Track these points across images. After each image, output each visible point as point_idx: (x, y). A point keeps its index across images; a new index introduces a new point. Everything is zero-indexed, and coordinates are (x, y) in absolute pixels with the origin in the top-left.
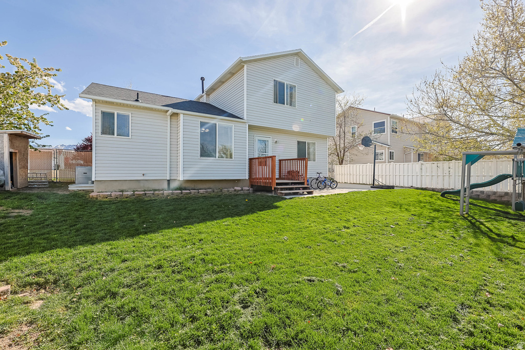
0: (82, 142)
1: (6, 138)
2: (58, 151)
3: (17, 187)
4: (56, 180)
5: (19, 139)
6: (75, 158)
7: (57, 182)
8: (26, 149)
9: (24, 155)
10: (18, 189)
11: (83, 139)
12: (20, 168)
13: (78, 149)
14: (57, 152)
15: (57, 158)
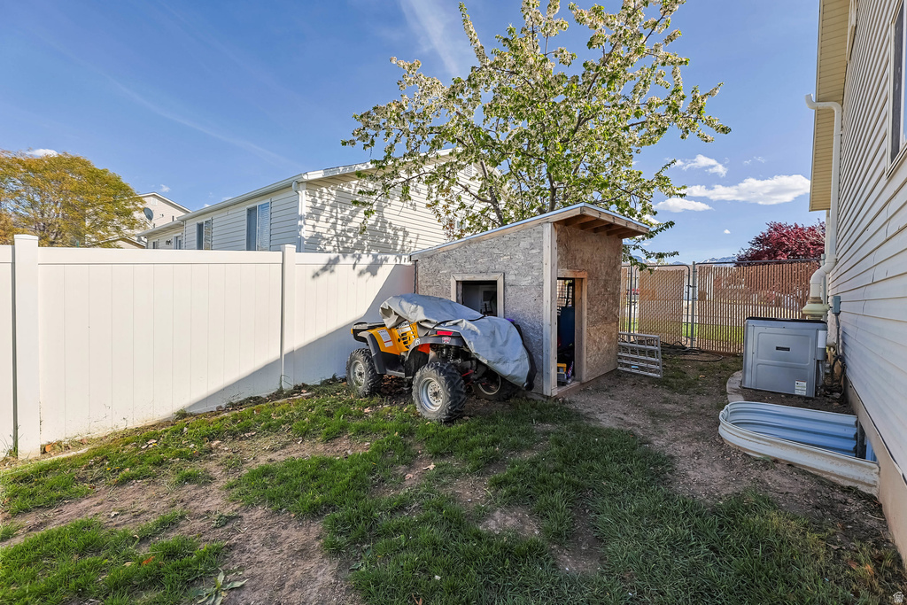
0: (749, 246)
1: (548, 236)
2: (697, 267)
3: (580, 380)
4: (692, 343)
5: (593, 238)
6: (733, 280)
7: (692, 351)
8: (615, 267)
9: (605, 286)
10: (582, 384)
11: (752, 239)
12: (593, 323)
13: (741, 262)
14: (695, 272)
15: (694, 287)
